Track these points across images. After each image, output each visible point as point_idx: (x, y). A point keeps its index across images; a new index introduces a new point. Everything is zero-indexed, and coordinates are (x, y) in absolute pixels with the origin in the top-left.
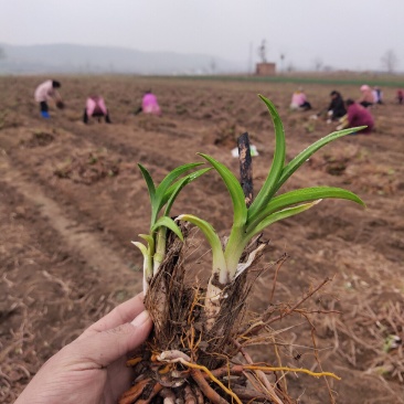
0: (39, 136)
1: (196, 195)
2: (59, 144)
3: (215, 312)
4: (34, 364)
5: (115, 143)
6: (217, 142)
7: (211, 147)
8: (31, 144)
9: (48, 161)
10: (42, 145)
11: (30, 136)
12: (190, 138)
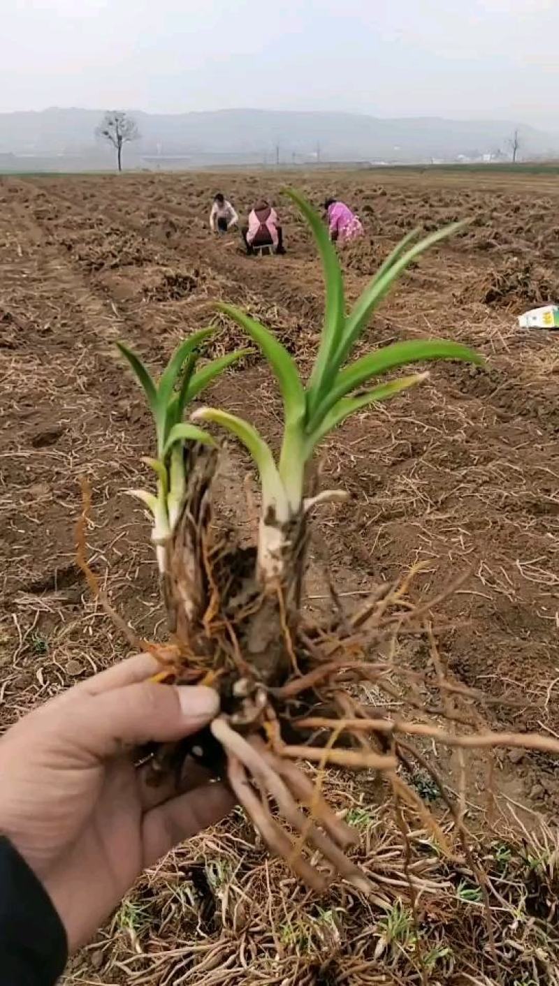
0: (172, 281)
1: (429, 399)
2: (204, 295)
3: (275, 569)
4: (108, 654)
5: (301, 296)
6: (490, 298)
7: (478, 307)
8: (160, 295)
9: (183, 324)
10: (177, 296)
11: (158, 280)
12: (440, 289)
